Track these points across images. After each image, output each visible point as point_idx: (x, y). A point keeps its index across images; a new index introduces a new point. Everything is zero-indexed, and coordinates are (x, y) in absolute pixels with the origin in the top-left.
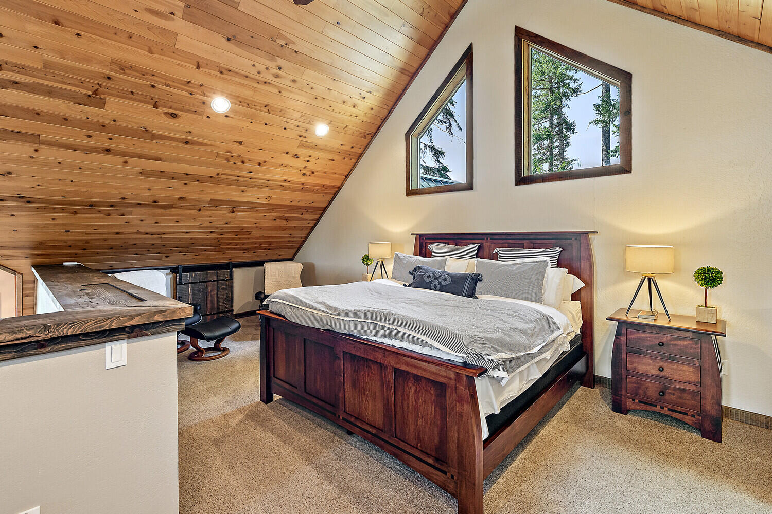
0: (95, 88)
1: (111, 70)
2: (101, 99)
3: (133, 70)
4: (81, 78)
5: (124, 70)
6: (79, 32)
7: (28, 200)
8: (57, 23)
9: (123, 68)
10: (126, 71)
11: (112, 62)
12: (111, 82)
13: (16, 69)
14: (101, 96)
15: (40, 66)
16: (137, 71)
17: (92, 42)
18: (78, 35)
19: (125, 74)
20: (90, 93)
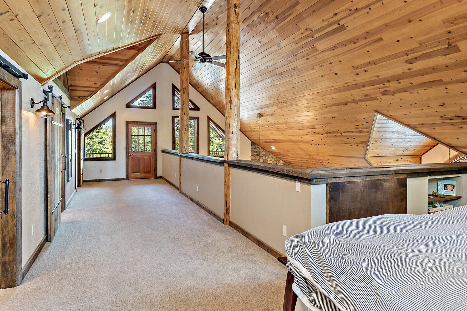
0: (447, 42)
1: (446, 27)
2: (455, 46)
3: (459, 19)
4: (437, 40)
5: (454, 23)
6: (420, 19)
7: (463, 117)
8: (410, 22)
9: (452, 21)
10: (455, 23)
11: (444, 23)
12: (452, 34)
13: (412, 52)
14: (453, 45)
15: (418, 46)
16: (461, 18)
17: (428, 19)
18: (420, 20)
19: (456, 24)
20: (447, 46)
